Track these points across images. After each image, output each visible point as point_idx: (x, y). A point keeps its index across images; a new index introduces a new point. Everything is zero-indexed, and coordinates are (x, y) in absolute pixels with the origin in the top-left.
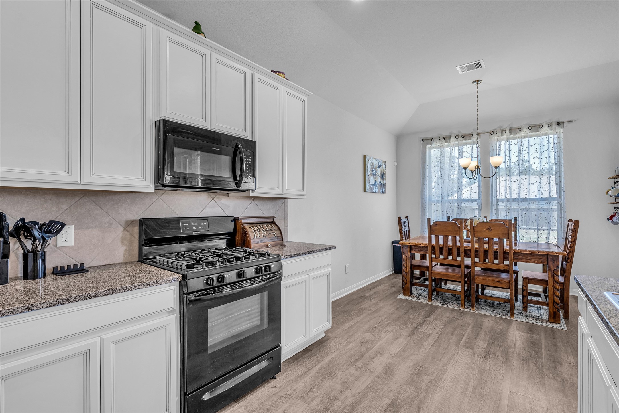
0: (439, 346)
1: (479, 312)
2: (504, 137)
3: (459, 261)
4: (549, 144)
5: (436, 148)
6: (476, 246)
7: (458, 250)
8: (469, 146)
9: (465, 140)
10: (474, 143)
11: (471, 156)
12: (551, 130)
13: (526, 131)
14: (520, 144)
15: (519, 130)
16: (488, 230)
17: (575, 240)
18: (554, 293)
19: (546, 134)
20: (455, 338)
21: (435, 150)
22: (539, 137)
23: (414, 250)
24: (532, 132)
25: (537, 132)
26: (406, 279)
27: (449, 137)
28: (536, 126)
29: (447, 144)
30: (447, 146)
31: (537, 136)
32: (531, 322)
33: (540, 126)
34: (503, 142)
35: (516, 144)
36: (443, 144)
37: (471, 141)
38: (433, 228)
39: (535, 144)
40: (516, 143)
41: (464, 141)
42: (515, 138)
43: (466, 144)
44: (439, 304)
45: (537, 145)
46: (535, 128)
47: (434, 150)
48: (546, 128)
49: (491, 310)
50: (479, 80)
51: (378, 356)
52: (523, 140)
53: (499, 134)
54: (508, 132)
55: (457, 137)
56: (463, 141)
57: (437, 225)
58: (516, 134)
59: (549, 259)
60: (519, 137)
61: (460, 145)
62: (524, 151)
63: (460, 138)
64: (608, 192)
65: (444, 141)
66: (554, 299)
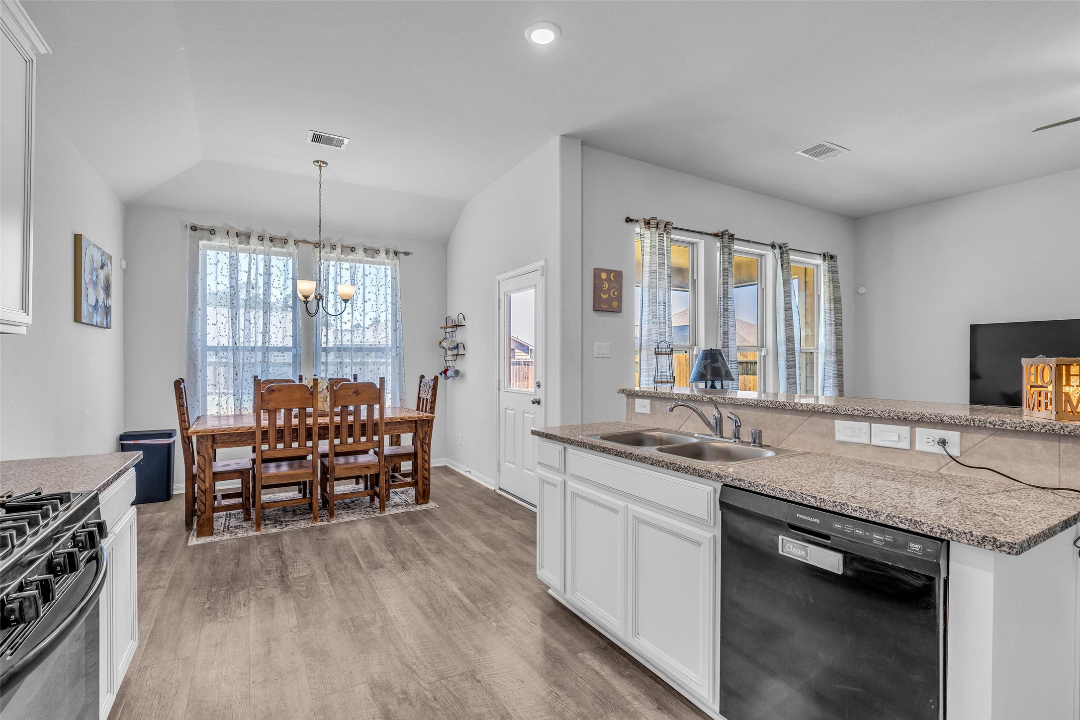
0: (342, 583)
1: (341, 520)
2: (333, 255)
3: (310, 447)
4: (386, 276)
5: (221, 249)
6: (337, 419)
7: (309, 431)
8: (281, 258)
9: (274, 246)
10: (290, 255)
11: (283, 274)
12: (388, 259)
13: (360, 254)
14: (353, 269)
15: (353, 250)
16: (355, 394)
17: (435, 399)
18: (423, 467)
19: (384, 264)
20: (350, 565)
21: (219, 252)
22: (375, 266)
23: (222, 443)
24: (367, 257)
25: (373, 258)
26: (205, 502)
27: (248, 236)
28: (372, 249)
29: (242, 246)
30: (243, 251)
31: (373, 263)
32: (405, 510)
33: (377, 251)
34: (332, 263)
35: (348, 269)
36: (235, 245)
37: (284, 250)
38: (266, 398)
39: (370, 273)
40: (348, 267)
41: (273, 249)
42: (347, 261)
43: (276, 254)
44: (276, 529)
45: (372, 276)
46: (372, 252)
47: (218, 253)
48: (383, 254)
49: (352, 513)
50: (323, 162)
51: (273, 645)
52: (358, 265)
53: (327, 249)
54: (339, 250)
55: (261, 238)
56: (271, 247)
57: (273, 391)
58: (349, 254)
59: (418, 426)
60: (352, 260)
61: (267, 254)
62: (358, 281)
63: (267, 242)
64: (441, 343)
65: (237, 239)
66: (423, 473)
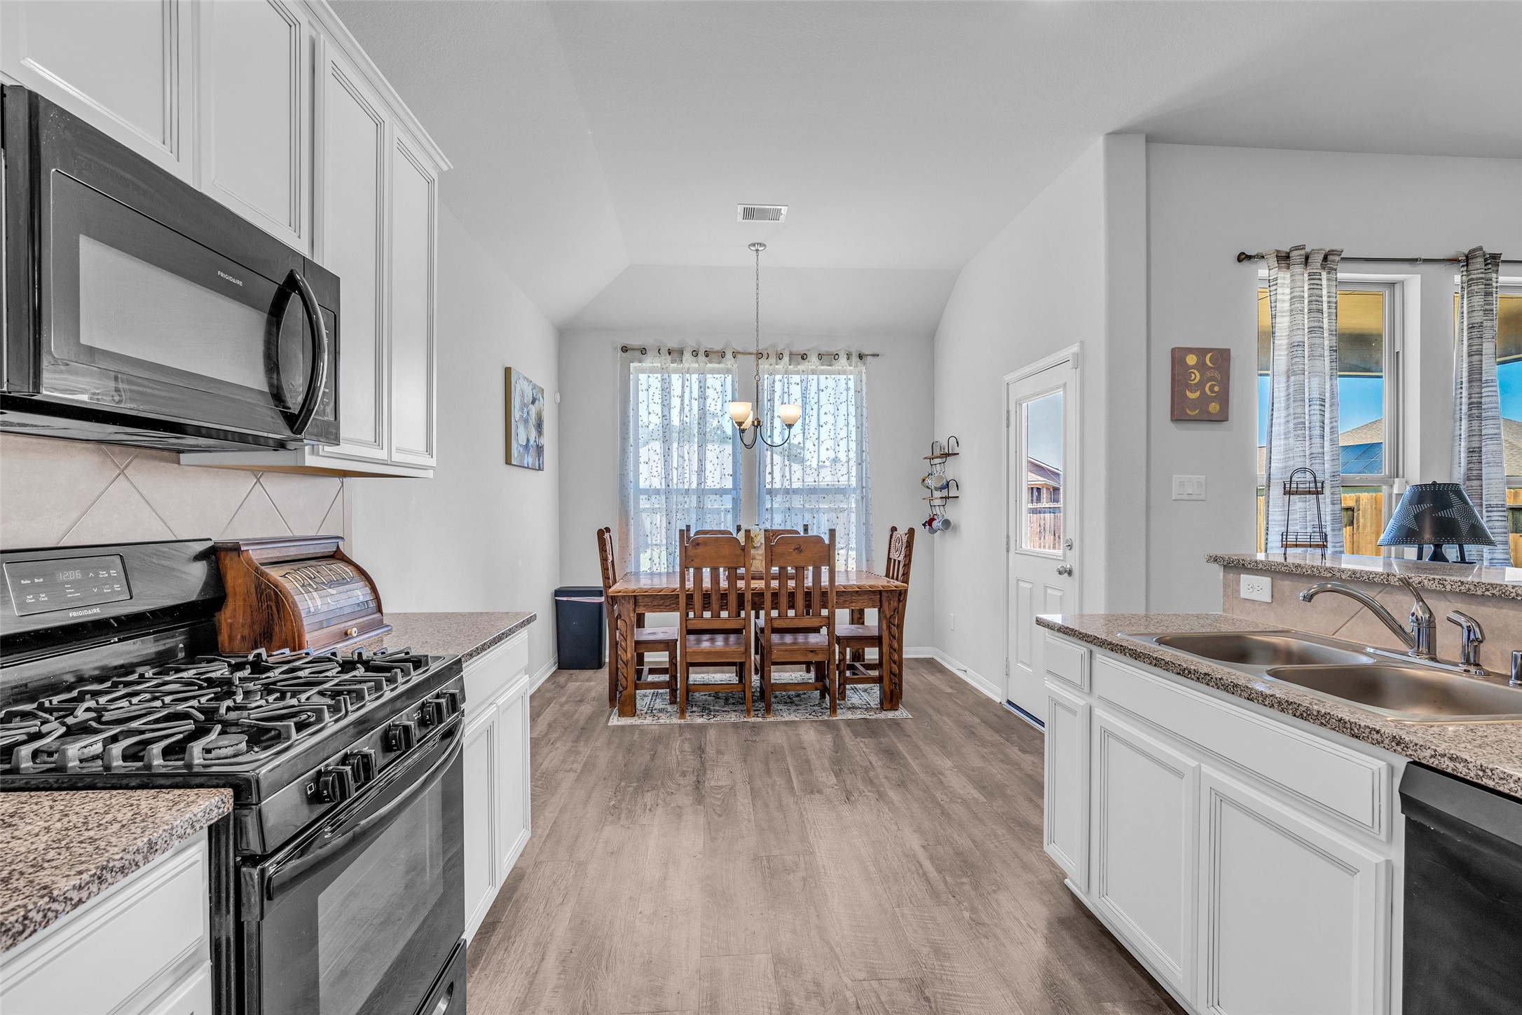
1: (780, 719)
2: (779, 367)
4: (848, 389)
5: (653, 371)
6: (774, 584)
7: (741, 597)
8: (718, 376)
9: (710, 362)
10: (728, 371)
11: (721, 397)
12: (850, 365)
13: (813, 362)
14: (804, 383)
15: (804, 357)
16: (797, 551)
17: (910, 560)
19: (844, 372)
21: (651, 375)
22: (833, 376)
24: (823, 365)
25: (830, 365)
27: (681, 353)
28: (829, 354)
29: (675, 365)
30: (675, 371)
31: (830, 373)
32: (865, 716)
33: (836, 357)
34: (778, 377)
35: (798, 384)
36: (667, 365)
37: (722, 366)
38: (691, 552)
39: (826, 387)
40: (799, 381)
41: (709, 365)
42: (797, 373)
43: (713, 372)
44: (703, 719)
45: (830, 390)
46: (828, 358)
47: (649, 377)
48: (843, 360)
49: (796, 711)
52: (811, 377)
53: (772, 360)
54: (786, 359)
55: (695, 353)
56: (707, 364)
57: (698, 544)
58: (799, 364)
59: (885, 599)
60: (803, 371)
61: (702, 373)
62: (811, 399)
63: (702, 357)
64: (924, 480)
65: (669, 358)
66: (891, 668)
